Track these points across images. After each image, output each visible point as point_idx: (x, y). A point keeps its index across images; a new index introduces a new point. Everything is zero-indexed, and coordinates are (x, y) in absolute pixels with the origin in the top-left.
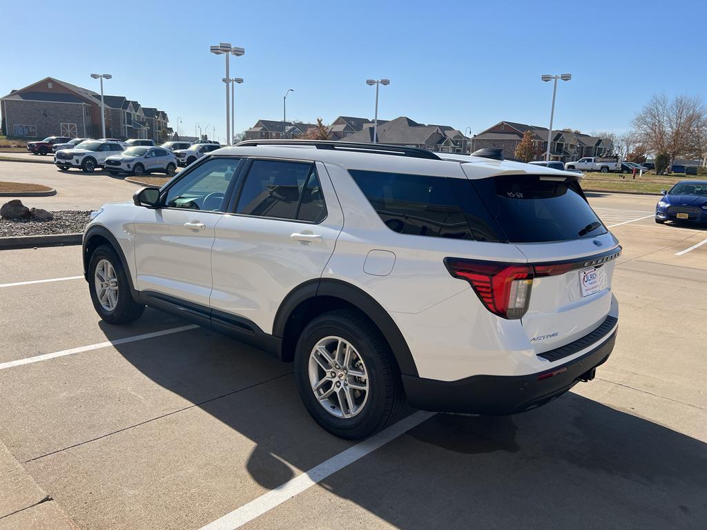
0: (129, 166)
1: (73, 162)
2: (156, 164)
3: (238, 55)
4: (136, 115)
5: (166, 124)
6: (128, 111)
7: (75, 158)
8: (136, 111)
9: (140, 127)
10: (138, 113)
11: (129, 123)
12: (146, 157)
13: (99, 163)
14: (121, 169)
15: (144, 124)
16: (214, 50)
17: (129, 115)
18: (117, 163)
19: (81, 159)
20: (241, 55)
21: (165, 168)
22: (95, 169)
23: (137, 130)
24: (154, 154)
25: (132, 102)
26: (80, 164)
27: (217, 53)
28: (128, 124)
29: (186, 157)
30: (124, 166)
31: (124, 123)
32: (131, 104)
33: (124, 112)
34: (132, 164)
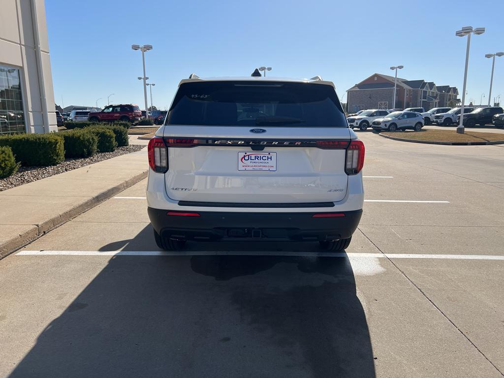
0: (386, 125)
1: (354, 124)
2: (407, 123)
3: (479, 34)
4: (430, 92)
5: (456, 96)
6: (424, 89)
7: (356, 121)
8: (431, 89)
9: (432, 100)
10: (432, 91)
11: (425, 98)
12: (399, 119)
13: (371, 124)
14: (380, 127)
15: (435, 98)
16: (459, 34)
17: (425, 92)
18: (379, 123)
19: (359, 122)
20: (481, 33)
21: (414, 126)
22: (368, 129)
23: (429, 103)
24: (406, 116)
25: (429, 83)
26: (358, 125)
27: (462, 36)
28: (423, 99)
29: (444, 118)
30: (382, 126)
31: (421, 99)
32: (427, 85)
33: (421, 91)
34: (388, 124)
